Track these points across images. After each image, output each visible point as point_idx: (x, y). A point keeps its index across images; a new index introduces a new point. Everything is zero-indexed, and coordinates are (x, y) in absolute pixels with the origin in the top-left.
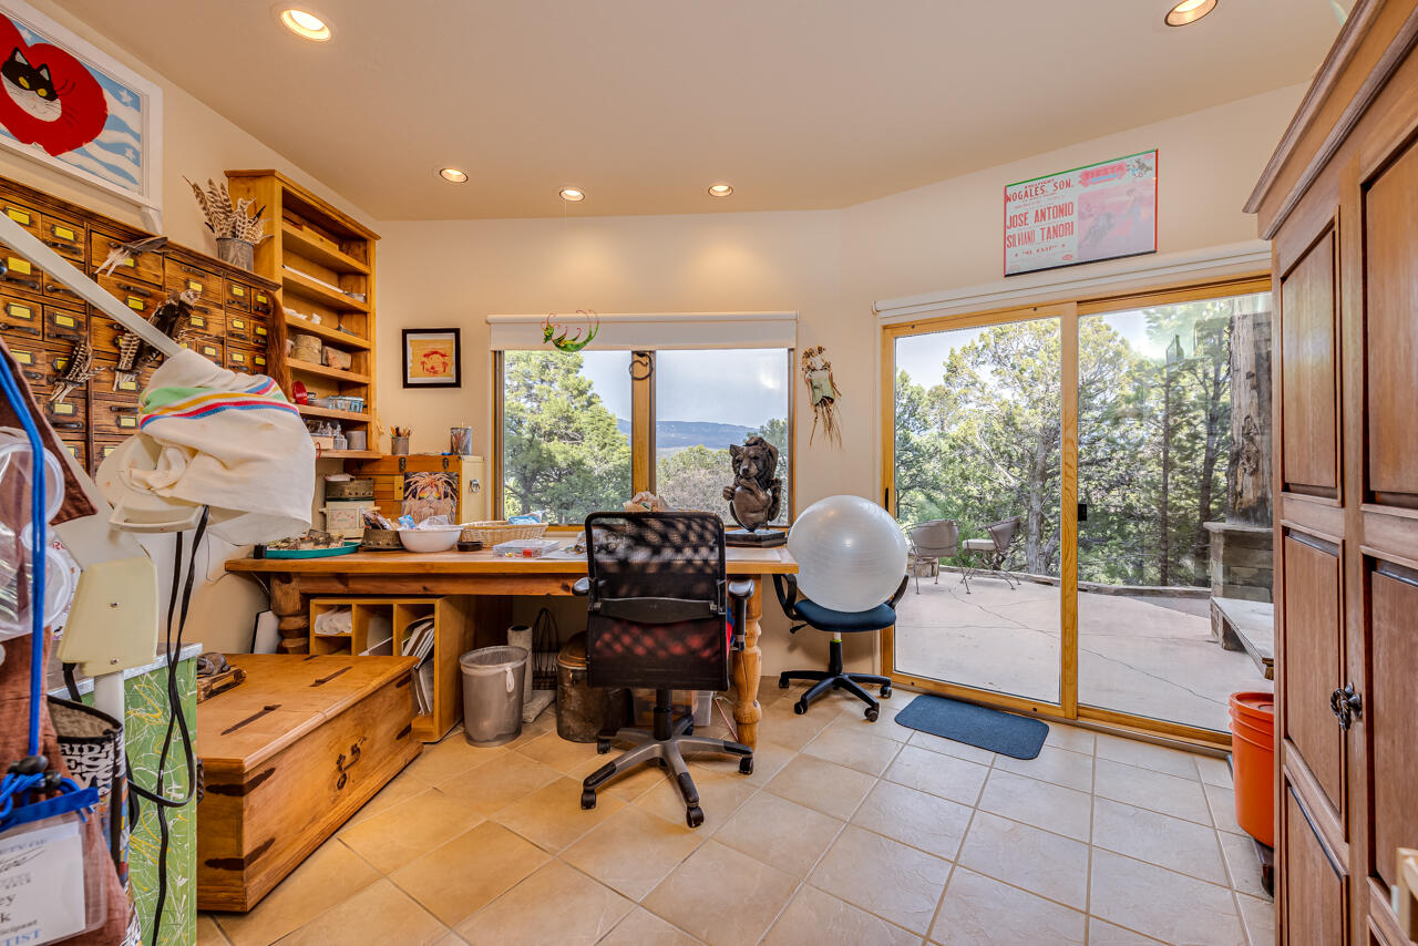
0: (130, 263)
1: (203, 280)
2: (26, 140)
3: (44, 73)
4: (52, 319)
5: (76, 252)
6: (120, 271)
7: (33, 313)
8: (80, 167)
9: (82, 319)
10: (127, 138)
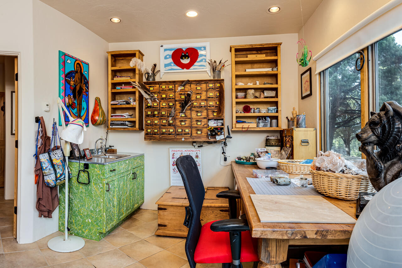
0: (183, 88)
1: (201, 86)
2: (183, 69)
3: (187, 54)
4: (169, 104)
5: (172, 90)
6: (181, 91)
7: (166, 104)
8: (194, 69)
9: (174, 103)
10: (203, 57)
